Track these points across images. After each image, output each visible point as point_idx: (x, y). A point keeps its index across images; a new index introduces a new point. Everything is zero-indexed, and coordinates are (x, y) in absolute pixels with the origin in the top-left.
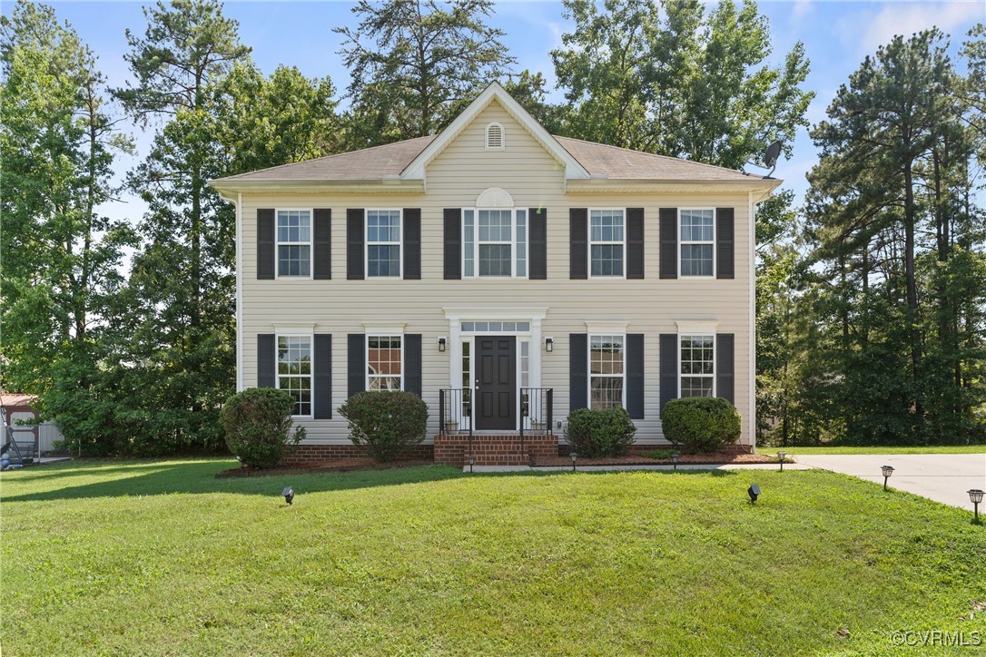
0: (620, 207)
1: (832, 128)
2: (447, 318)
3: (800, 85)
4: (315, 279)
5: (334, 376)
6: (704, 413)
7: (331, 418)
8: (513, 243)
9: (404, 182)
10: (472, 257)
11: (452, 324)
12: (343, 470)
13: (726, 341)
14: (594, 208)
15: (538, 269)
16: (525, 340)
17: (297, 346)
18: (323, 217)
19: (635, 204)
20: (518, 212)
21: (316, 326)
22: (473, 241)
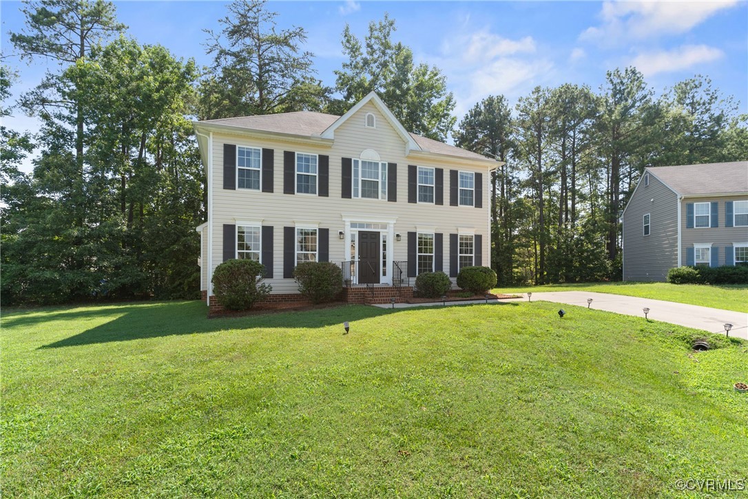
0: (431, 167)
1: (462, 134)
2: (343, 219)
3: (450, 112)
4: (263, 191)
5: (274, 252)
6: (484, 275)
7: (272, 277)
8: (380, 181)
9: (323, 140)
10: (358, 186)
11: (347, 223)
12: (295, 309)
13: (479, 238)
14: (420, 166)
15: (392, 197)
16: (384, 234)
17: (251, 233)
18: (268, 155)
19: (439, 167)
20: (382, 164)
21: (263, 220)
22: (358, 177)
